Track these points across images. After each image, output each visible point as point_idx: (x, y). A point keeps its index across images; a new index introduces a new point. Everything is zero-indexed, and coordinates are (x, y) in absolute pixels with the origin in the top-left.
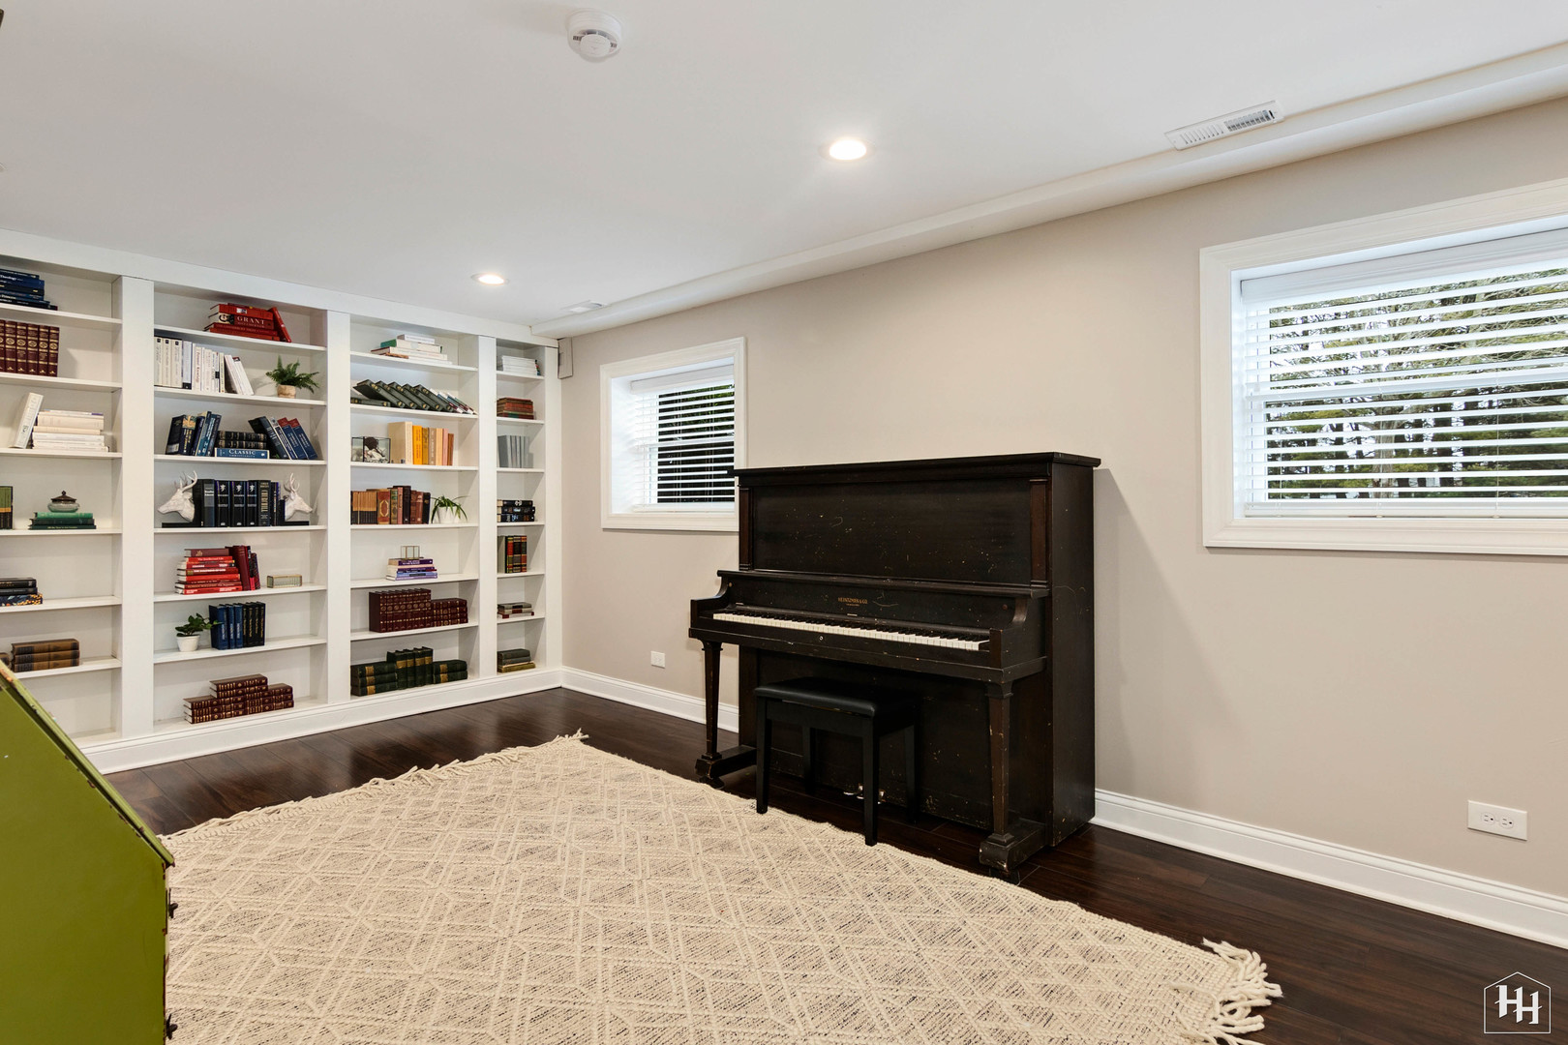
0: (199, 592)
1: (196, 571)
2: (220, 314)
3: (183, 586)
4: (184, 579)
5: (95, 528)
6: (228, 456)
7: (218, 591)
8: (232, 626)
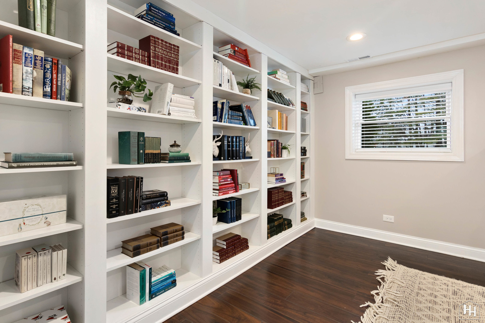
0: (223, 194)
1: (222, 183)
2: (231, 49)
3: (218, 192)
4: (218, 188)
5: (190, 161)
6: (231, 123)
7: (228, 193)
8: (232, 210)
